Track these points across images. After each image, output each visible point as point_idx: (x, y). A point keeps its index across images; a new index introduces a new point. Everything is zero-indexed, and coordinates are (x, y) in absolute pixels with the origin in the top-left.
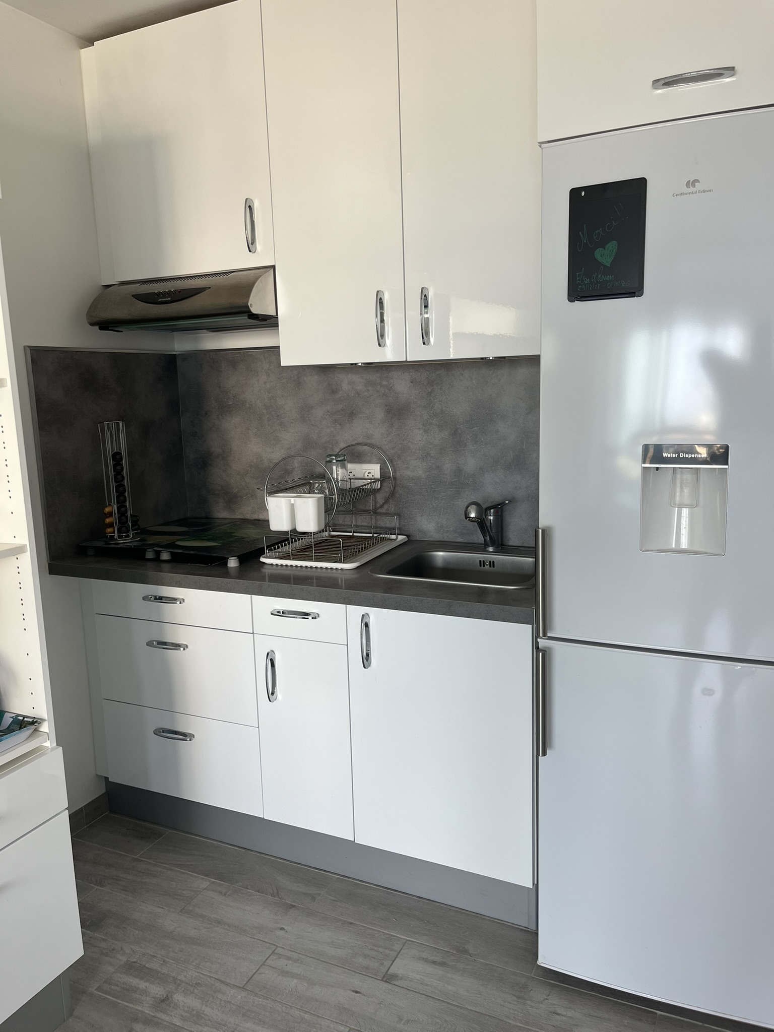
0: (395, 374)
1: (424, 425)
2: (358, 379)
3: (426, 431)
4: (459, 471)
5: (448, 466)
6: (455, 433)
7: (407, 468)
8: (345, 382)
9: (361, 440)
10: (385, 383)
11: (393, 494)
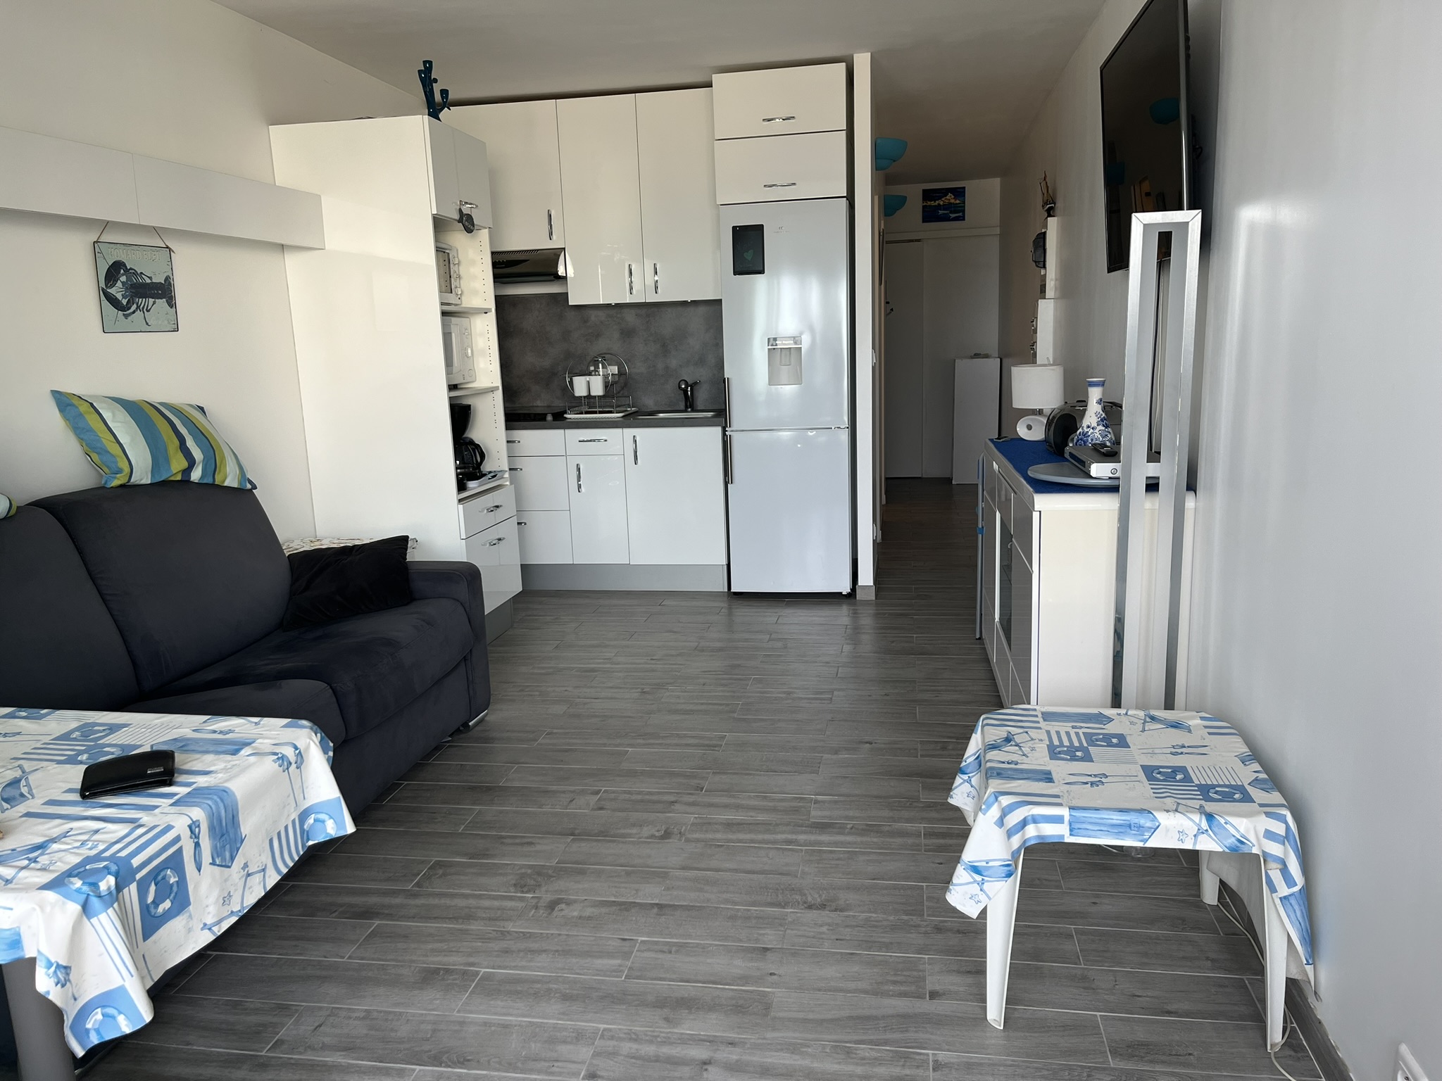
0: (626, 310)
1: (645, 341)
2: (602, 314)
3: (646, 344)
4: (667, 368)
5: (660, 366)
6: (664, 345)
7: (634, 367)
8: (594, 316)
9: (605, 351)
10: (618, 316)
11: (626, 384)
